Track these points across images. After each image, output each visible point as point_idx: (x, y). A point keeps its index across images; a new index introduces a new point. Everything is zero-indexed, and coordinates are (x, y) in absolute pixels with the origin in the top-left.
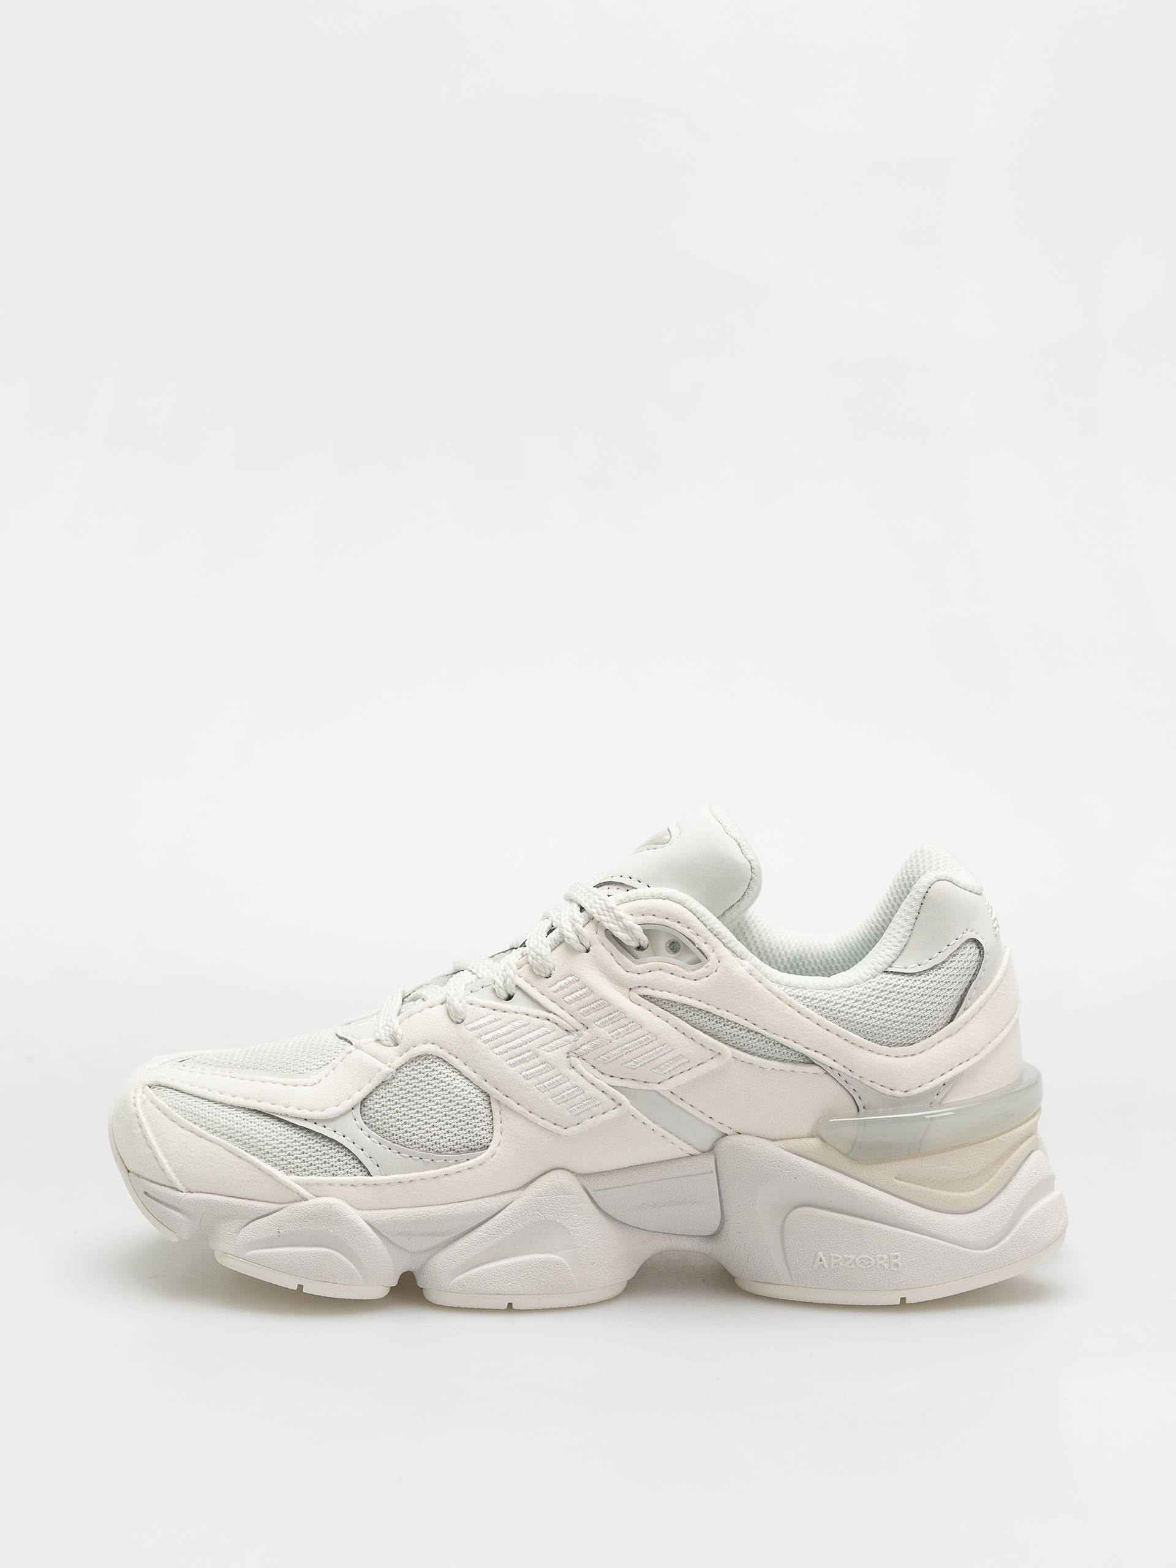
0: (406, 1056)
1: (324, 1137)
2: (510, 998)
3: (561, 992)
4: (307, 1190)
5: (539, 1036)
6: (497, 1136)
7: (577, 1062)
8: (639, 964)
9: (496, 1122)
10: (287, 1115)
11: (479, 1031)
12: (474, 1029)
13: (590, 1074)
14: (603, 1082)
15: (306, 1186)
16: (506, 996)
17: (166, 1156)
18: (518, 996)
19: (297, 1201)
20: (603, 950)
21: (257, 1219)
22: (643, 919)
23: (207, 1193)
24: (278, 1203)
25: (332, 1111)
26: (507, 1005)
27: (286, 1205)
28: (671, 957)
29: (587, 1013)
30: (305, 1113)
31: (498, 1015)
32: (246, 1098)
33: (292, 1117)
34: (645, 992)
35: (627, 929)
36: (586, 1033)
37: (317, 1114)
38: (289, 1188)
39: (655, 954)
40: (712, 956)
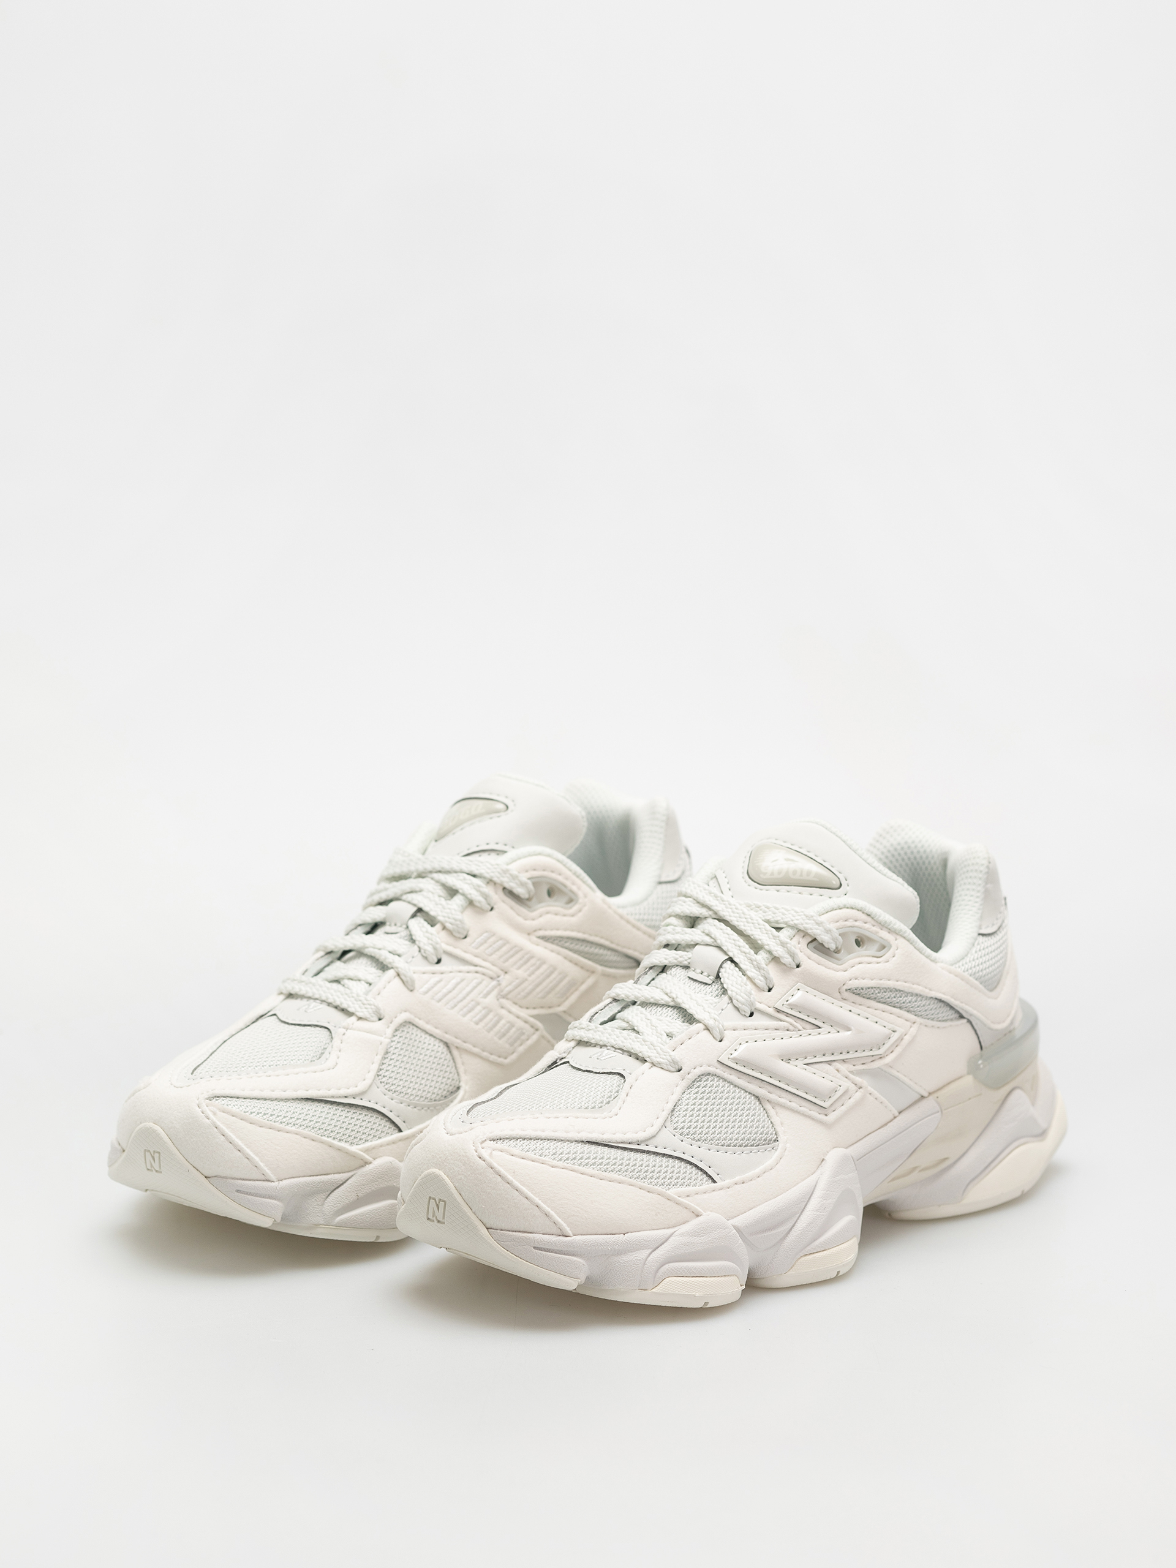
0: (393, 1026)
1: (364, 1107)
2: (439, 961)
3: (482, 948)
4: (368, 1154)
5: (475, 987)
6: (464, 1077)
7: (504, 1001)
8: (532, 911)
9: (459, 1065)
10: (333, 1097)
11: (431, 993)
12: (426, 993)
13: (515, 1009)
14: (524, 1013)
15: (367, 1151)
16: (436, 961)
17: (257, 1155)
18: (444, 959)
19: (362, 1166)
20: (504, 905)
21: (335, 1189)
22: (529, 875)
23: (293, 1178)
24: (347, 1172)
25: (362, 1086)
26: (438, 967)
27: (355, 1172)
28: (550, 901)
29: (507, 960)
30: (343, 1092)
31: (437, 978)
32: (296, 1091)
33: (337, 1097)
34: (541, 933)
35: (522, 884)
36: (507, 976)
37: (352, 1090)
38: (354, 1156)
39: (540, 902)
40: (580, 894)
